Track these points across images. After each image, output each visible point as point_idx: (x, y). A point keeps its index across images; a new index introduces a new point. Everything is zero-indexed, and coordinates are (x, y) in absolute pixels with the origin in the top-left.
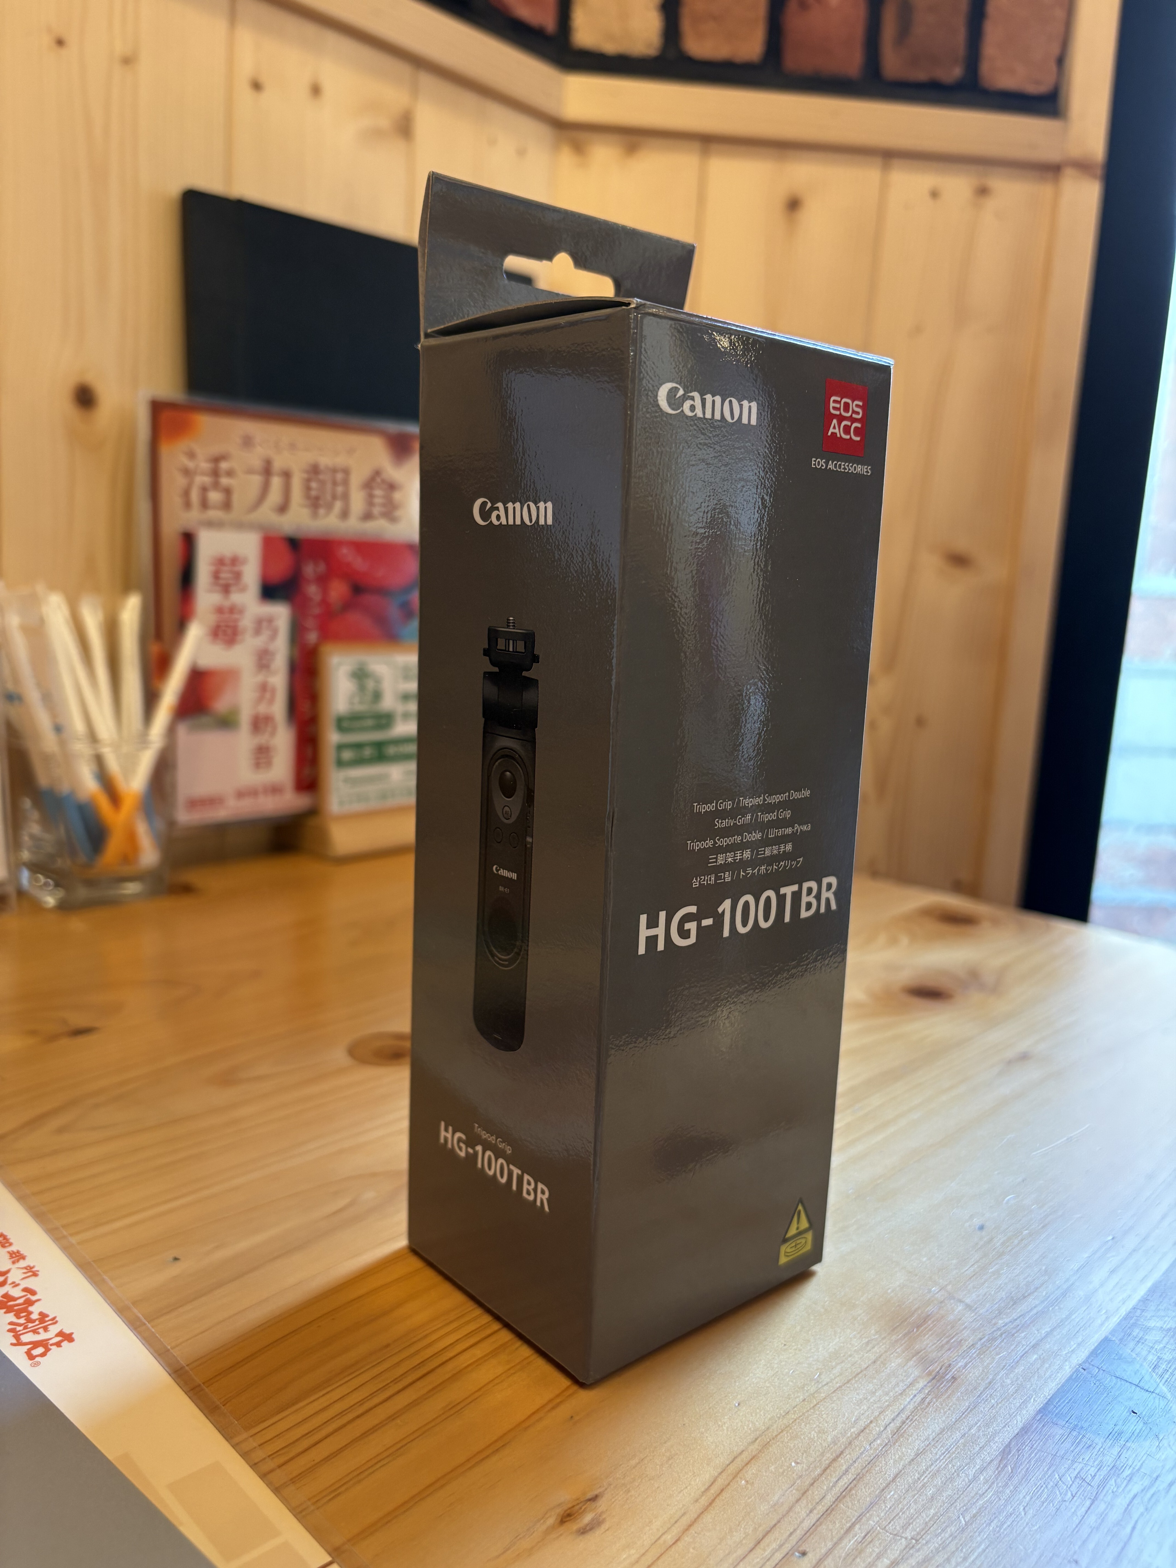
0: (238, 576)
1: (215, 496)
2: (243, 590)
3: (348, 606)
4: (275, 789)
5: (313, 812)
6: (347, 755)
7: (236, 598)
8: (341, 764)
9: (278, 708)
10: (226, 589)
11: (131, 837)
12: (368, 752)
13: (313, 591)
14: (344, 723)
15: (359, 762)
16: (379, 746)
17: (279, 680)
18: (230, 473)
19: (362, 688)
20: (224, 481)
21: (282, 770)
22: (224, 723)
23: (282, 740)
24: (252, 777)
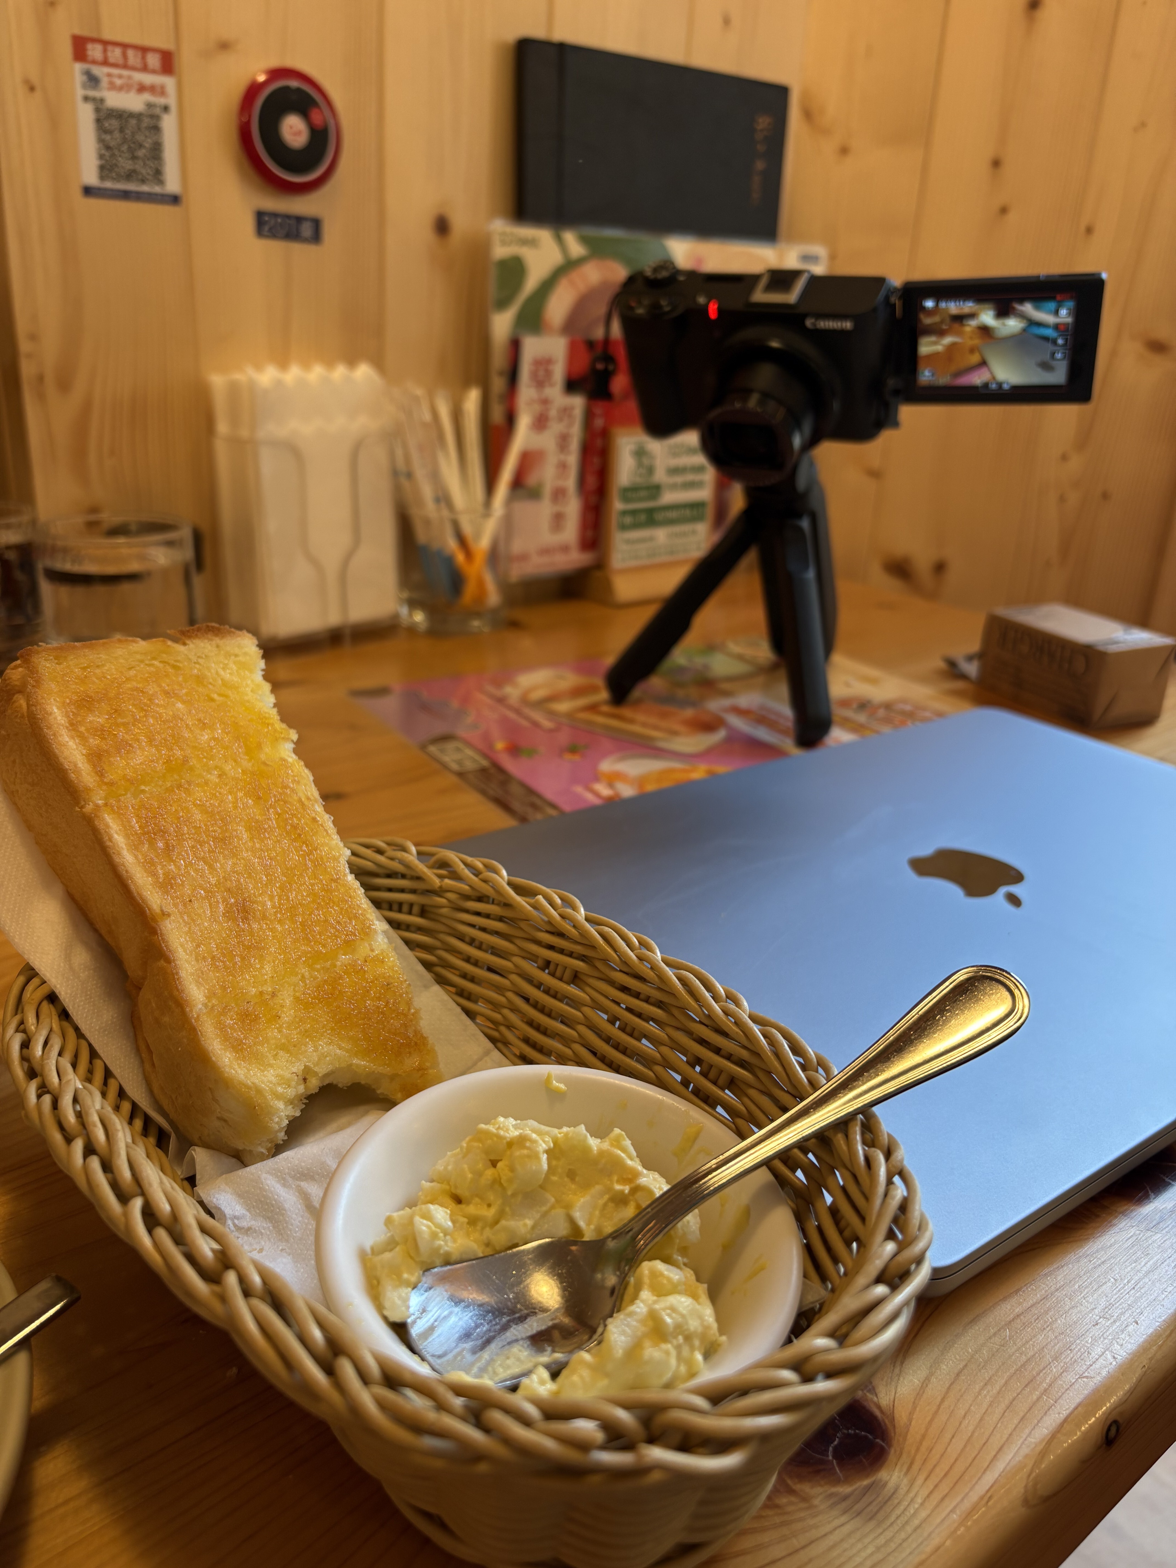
0: (549, 374)
2: (552, 385)
4: (565, 549)
5: (600, 565)
6: (628, 520)
7: (548, 392)
8: (624, 528)
9: (571, 482)
10: (540, 385)
11: (481, 584)
12: (643, 517)
14: (628, 493)
15: (636, 526)
16: (650, 512)
17: (573, 459)
19: (640, 465)
21: (571, 532)
22: (535, 494)
23: (573, 508)
24: (549, 538)
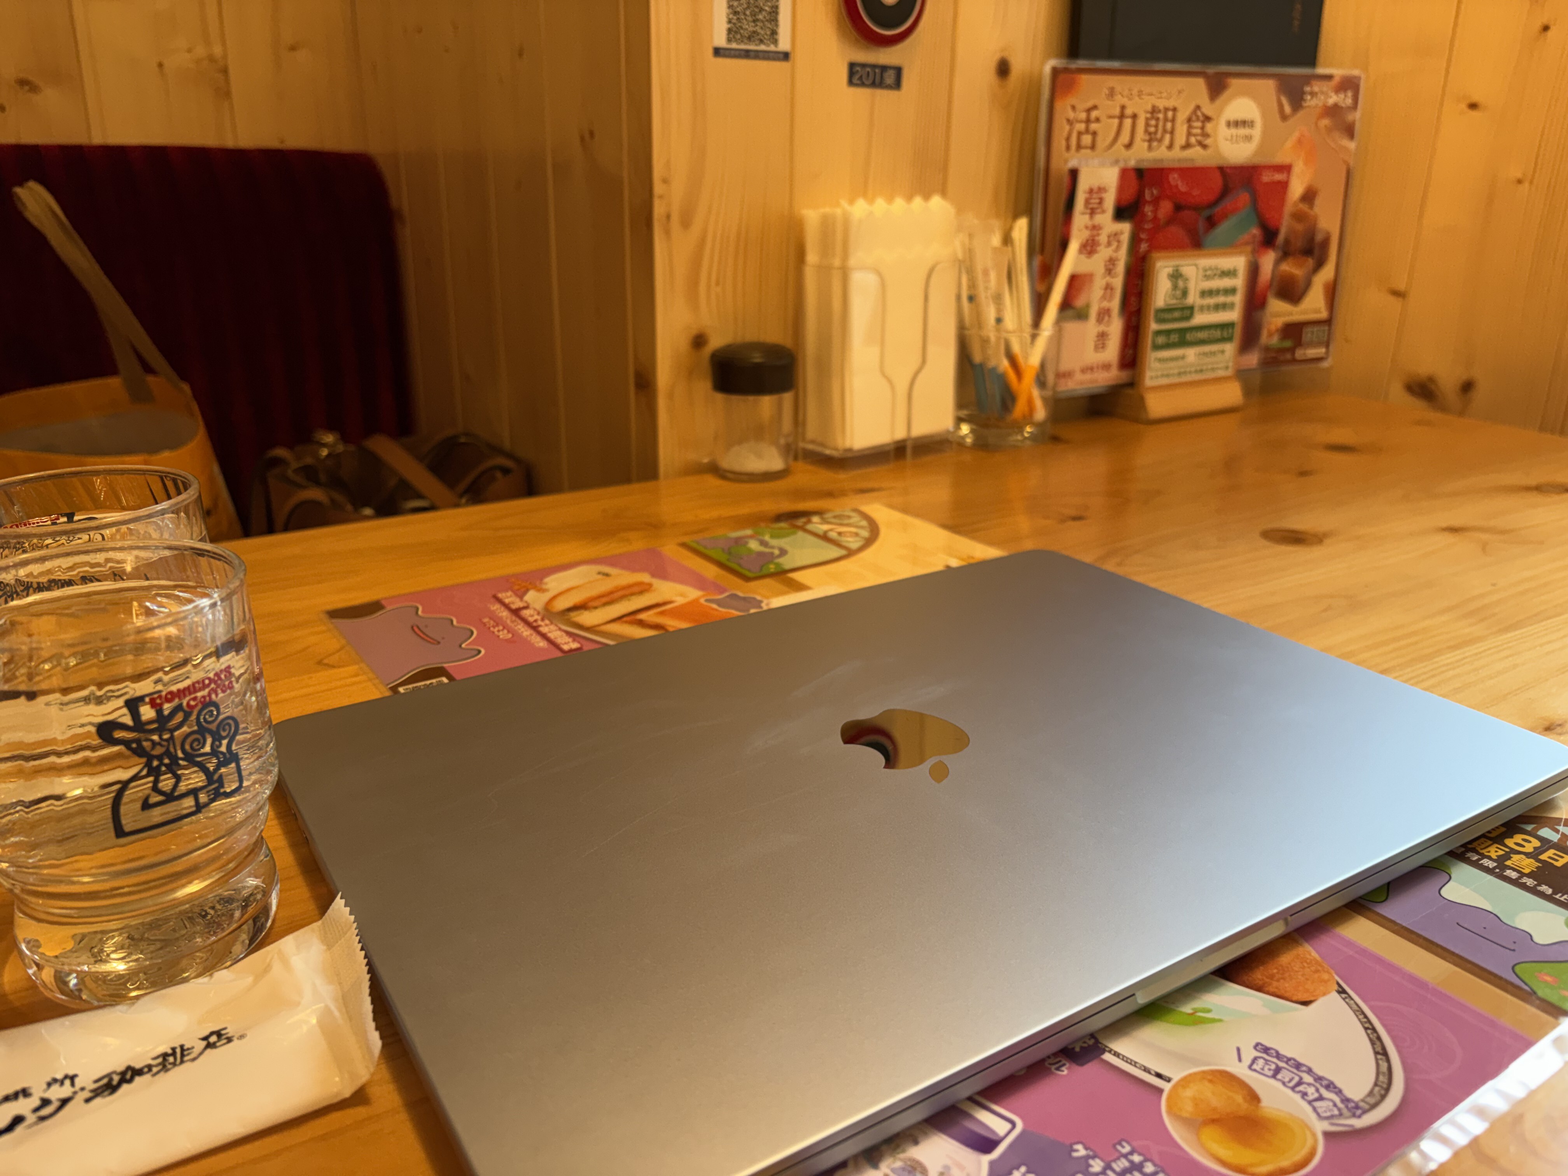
0: (1101, 201)
1: (1087, 139)
2: (1103, 212)
3: (1170, 221)
4: (1106, 367)
5: (1132, 384)
6: (1161, 340)
7: (1099, 219)
8: (1157, 347)
9: (1115, 304)
10: (1092, 212)
11: (1029, 401)
12: (1176, 337)
13: (1148, 210)
14: (1163, 314)
15: (1169, 346)
16: (1183, 331)
17: (1118, 282)
18: (1098, 120)
19: (1175, 287)
20: (1093, 126)
21: (1112, 351)
22: (1082, 315)
23: (1116, 327)
24: (1092, 357)
